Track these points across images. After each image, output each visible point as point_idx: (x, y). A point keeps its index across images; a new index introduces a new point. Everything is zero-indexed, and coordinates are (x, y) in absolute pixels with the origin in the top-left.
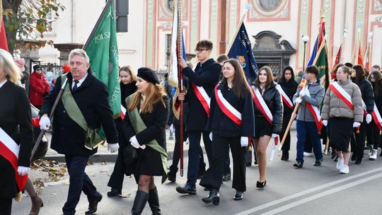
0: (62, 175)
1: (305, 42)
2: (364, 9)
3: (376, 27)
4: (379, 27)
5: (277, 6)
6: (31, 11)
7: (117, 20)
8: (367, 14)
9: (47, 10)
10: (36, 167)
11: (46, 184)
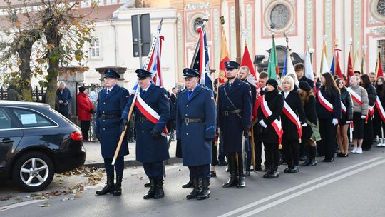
0: (99, 180)
1: (311, 54)
2: (360, 22)
3: (371, 38)
4: (374, 37)
5: (286, 24)
6: (69, 44)
7: (142, 46)
8: (363, 27)
9: (82, 42)
10: (79, 173)
11: (85, 188)
